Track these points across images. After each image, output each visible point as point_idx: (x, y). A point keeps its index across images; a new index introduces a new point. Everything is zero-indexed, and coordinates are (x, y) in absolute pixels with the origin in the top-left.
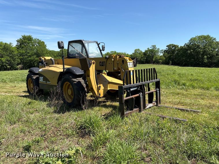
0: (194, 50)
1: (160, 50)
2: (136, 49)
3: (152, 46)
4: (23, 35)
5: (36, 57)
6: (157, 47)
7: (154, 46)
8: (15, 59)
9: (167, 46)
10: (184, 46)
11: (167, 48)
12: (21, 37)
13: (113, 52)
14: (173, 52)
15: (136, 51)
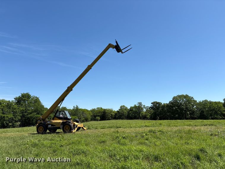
0: (179, 107)
1: (146, 106)
2: (122, 106)
3: (138, 103)
4: (22, 93)
5: (37, 114)
6: (143, 104)
7: (140, 103)
8: (17, 116)
9: (152, 103)
10: (169, 103)
11: (152, 105)
12: (20, 95)
13: (99, 108)
14: (158, 108)
15: (121, 107)
